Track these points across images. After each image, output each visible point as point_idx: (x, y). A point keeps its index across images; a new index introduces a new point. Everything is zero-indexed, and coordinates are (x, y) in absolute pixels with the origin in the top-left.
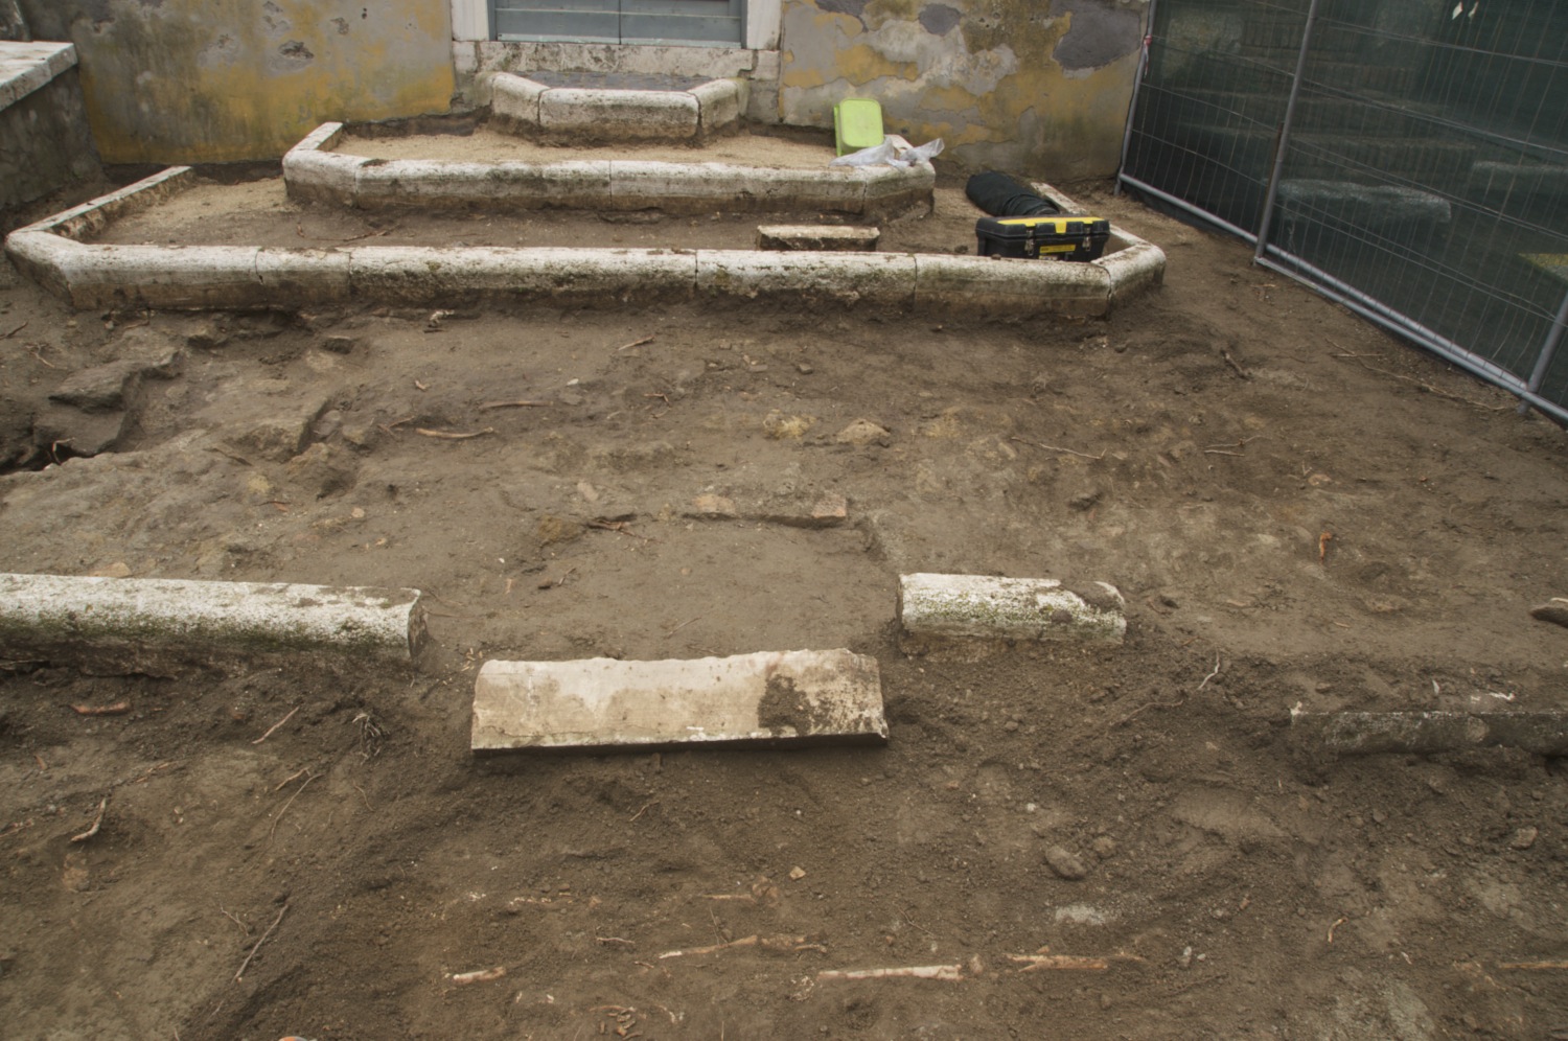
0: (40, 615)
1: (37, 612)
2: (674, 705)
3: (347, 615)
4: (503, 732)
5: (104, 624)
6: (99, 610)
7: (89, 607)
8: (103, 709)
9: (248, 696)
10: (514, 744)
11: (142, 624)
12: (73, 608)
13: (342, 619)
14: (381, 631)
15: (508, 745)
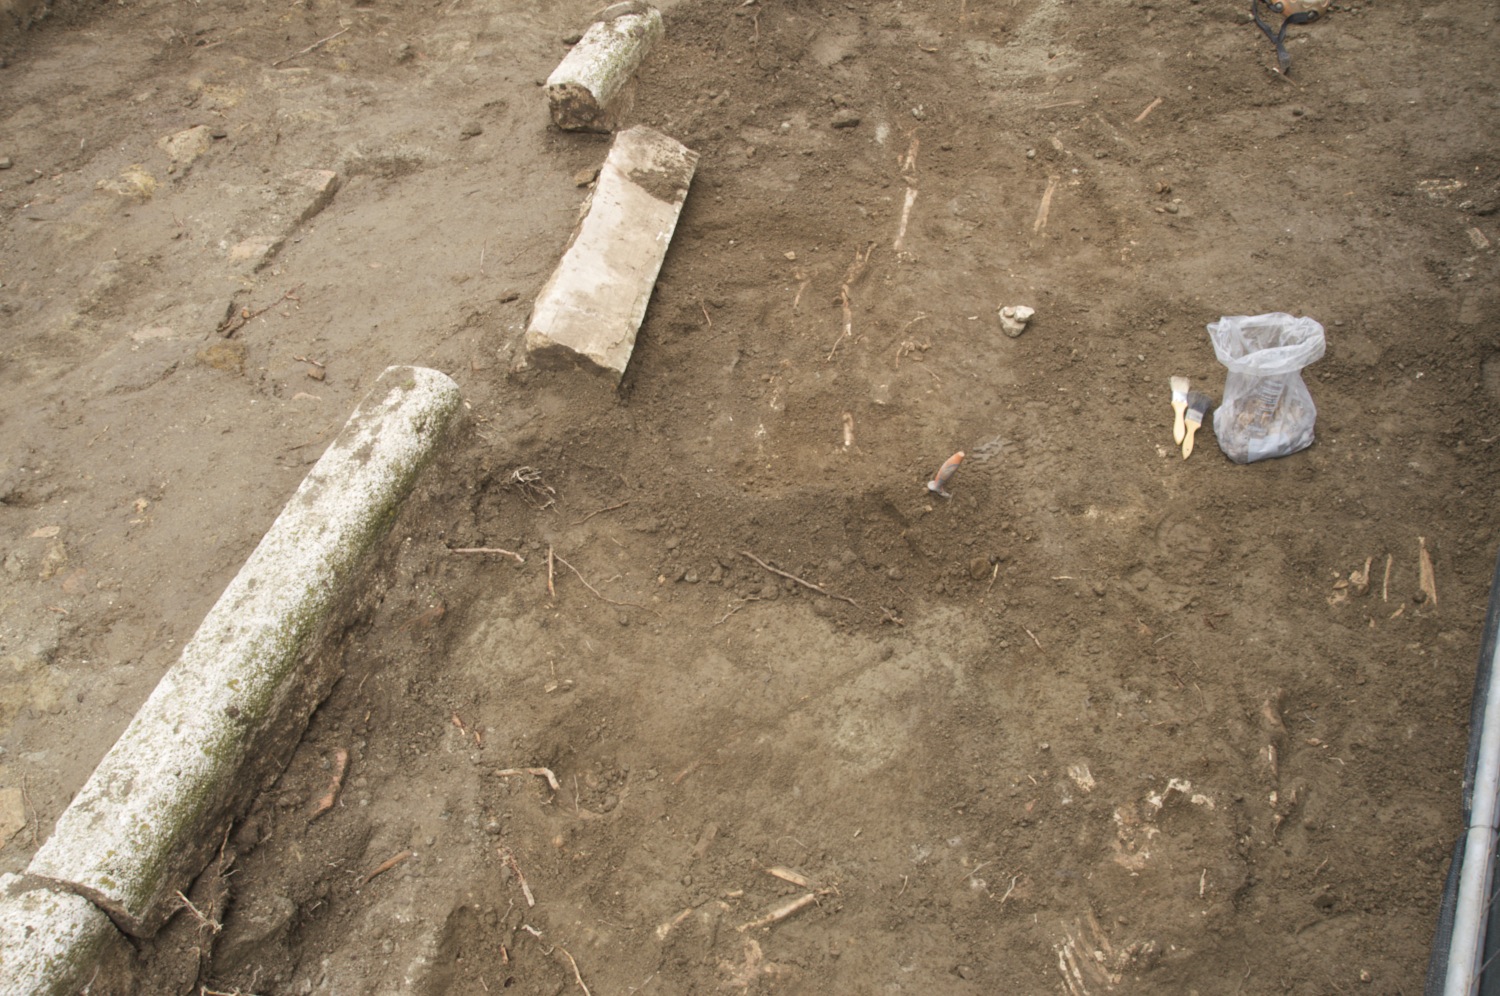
0: (207, 752)
1: (200, 753)
2: (631, 236)
3: (406, 420)
4: (617, 344)
5: (266, 678)
6: (246, 672)
7: (231, 684)
8: (337, 779)
9: (422, 589)
10: (630, 342)
11: (294, 632)
12: (222, 704)
13: (409, 427)
14: (441, 402)
15: (631, 348)
